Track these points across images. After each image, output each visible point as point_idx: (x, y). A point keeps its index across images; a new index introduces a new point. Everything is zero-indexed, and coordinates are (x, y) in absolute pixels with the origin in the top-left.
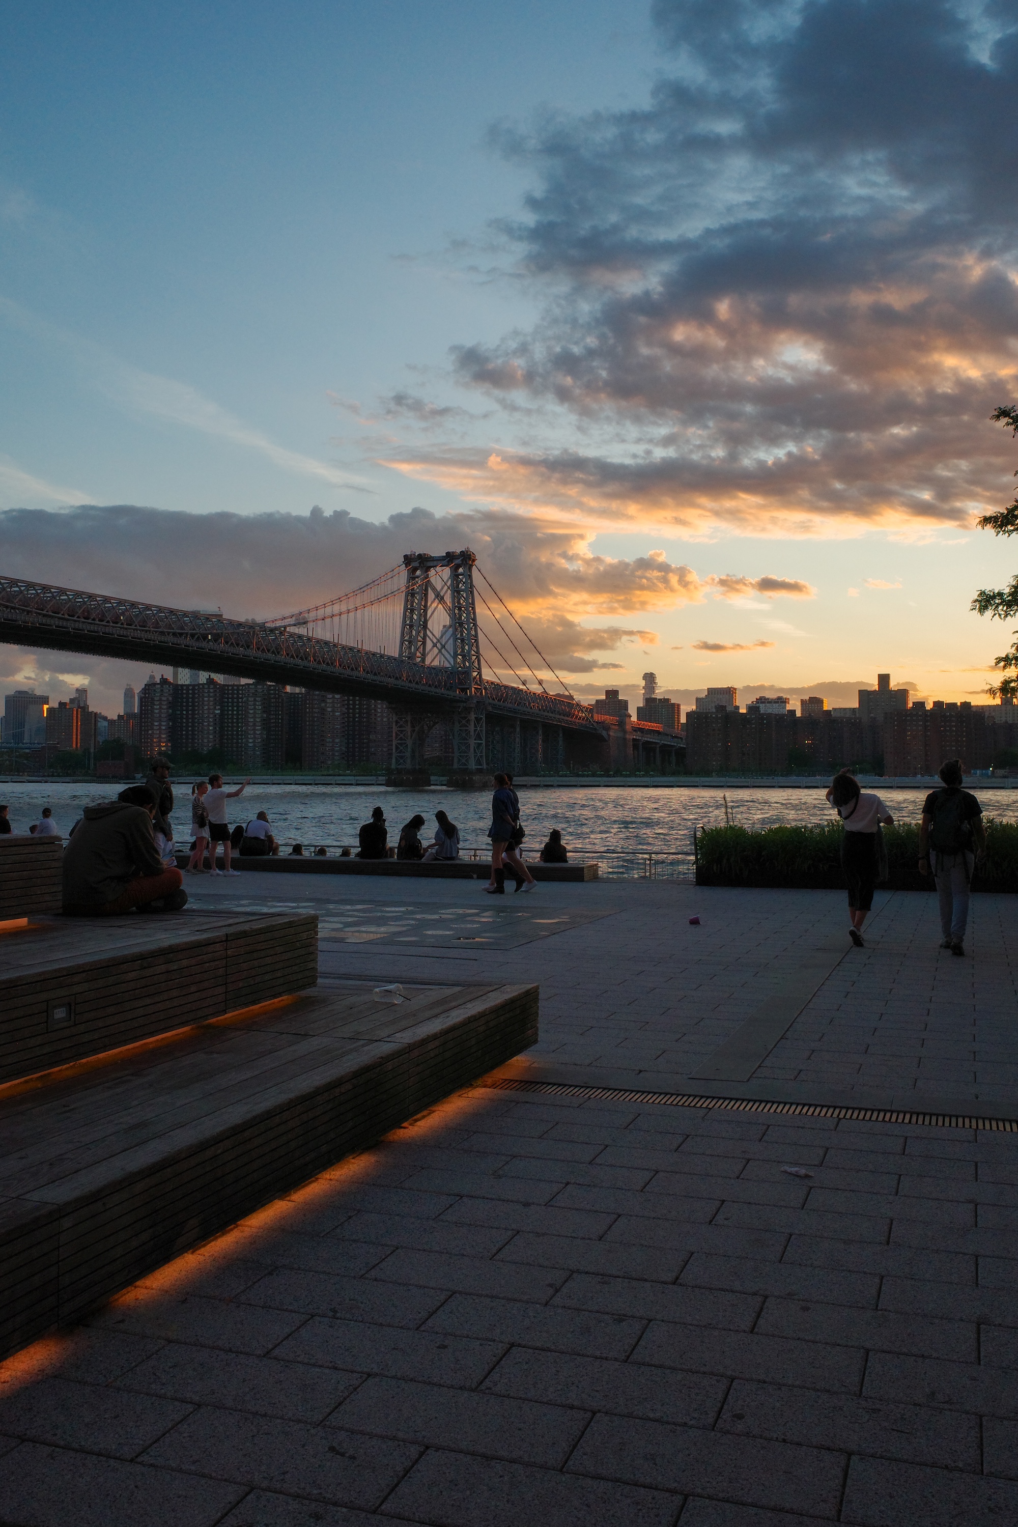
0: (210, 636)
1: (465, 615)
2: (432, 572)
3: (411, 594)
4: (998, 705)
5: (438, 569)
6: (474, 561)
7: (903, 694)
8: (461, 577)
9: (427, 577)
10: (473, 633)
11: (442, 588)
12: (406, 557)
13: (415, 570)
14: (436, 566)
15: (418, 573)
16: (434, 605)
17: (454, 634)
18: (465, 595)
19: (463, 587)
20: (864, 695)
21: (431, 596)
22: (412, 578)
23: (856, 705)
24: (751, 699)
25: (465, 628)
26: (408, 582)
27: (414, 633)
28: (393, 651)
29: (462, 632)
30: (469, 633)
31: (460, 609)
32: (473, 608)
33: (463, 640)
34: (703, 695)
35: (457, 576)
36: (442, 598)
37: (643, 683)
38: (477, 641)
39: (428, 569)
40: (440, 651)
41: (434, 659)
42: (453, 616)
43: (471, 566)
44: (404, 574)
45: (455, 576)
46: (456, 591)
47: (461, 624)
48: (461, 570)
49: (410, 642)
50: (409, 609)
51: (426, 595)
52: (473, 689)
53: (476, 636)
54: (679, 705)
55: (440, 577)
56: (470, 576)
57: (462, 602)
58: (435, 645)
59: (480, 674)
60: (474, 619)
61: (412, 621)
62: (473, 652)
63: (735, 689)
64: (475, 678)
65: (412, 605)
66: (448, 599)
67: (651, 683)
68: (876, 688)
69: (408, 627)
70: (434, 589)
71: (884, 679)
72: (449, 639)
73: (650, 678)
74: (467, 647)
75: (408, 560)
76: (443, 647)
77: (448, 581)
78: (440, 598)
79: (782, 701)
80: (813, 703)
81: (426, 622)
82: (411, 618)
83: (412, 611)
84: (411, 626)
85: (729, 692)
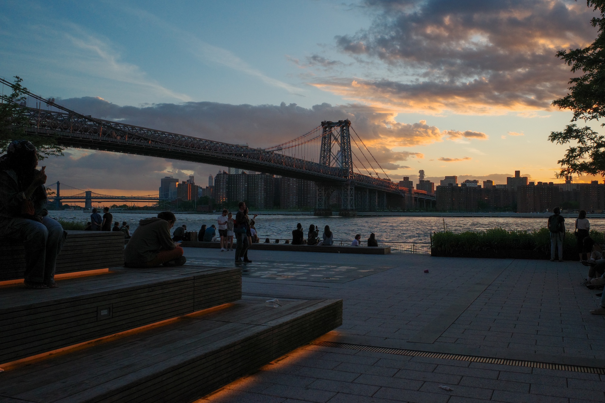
0: (242, 155)
1: (346, 146)
2: (333, 129)
3: (324, 138)
5: (335, 127)
6: (350, 124)
7: (525, 179)
8: (344, 131)
9: (331, 131)
10: (350, 154)
11: (337, 135)
12: (322, 122)
13: (326, 128)
14: (334, 126)
15: (327, 129)
16: (334, 142)
17: (342, 154)
18: (346, 138)
19: (346, 135)
20: (509, 179)
21: (332, 138)
22: (325, 131)
23: (506, 183)
24: (463, 181)
25: (346, 152)
26: (323, 133)
27: (325, 153)
28: (317, 161)
29: (345, 153)
30: (348, 154)
31: (344, 144)
32: (350, 144)
33: (345, 157)
34: (443, 179)
35: (343, 130)
36: (337, 139)
37: (419, 174)
38: (351, 157)
39: (331, 127)
40: (336, 161)
41: (334, 164)
42: (341, 147)
43: (349, 126)
44: (321, 129)
45: (342, 130)
46: (343, 137)
47: (345, 150)
48: (345, 128)
49: (324, 157)
50: (323, 144)
51: (330, 138)
52: (349, 176)
53: (351, 155)
54: (433, 183)
55: (336, 131)
56: (348, 130)
57: (345, 141)
58: (334, 159)
59: (352, 170)
60: (350, 148)
61: (324, 149)
62: (349, 162)
63: (457, 177)
64: (350, 172)
65: (325, 142)
66: (339, 140)
67: (422, 174)
68: (514, 176)
69: (323, 151)
70: (334, 136)
71: (517, 173)
72: (340, 156)
73: (422, 172)
74: (347, 159)
75: (323, 124)
76: (337, 159)
77: (339, 133)
78: (336, 139)
79: (476, 182)
80: (488, 183)
81: (330, 149)
82: (324, 148)
83: (325, 145)
84: (324, 151)
85: (454, 178)
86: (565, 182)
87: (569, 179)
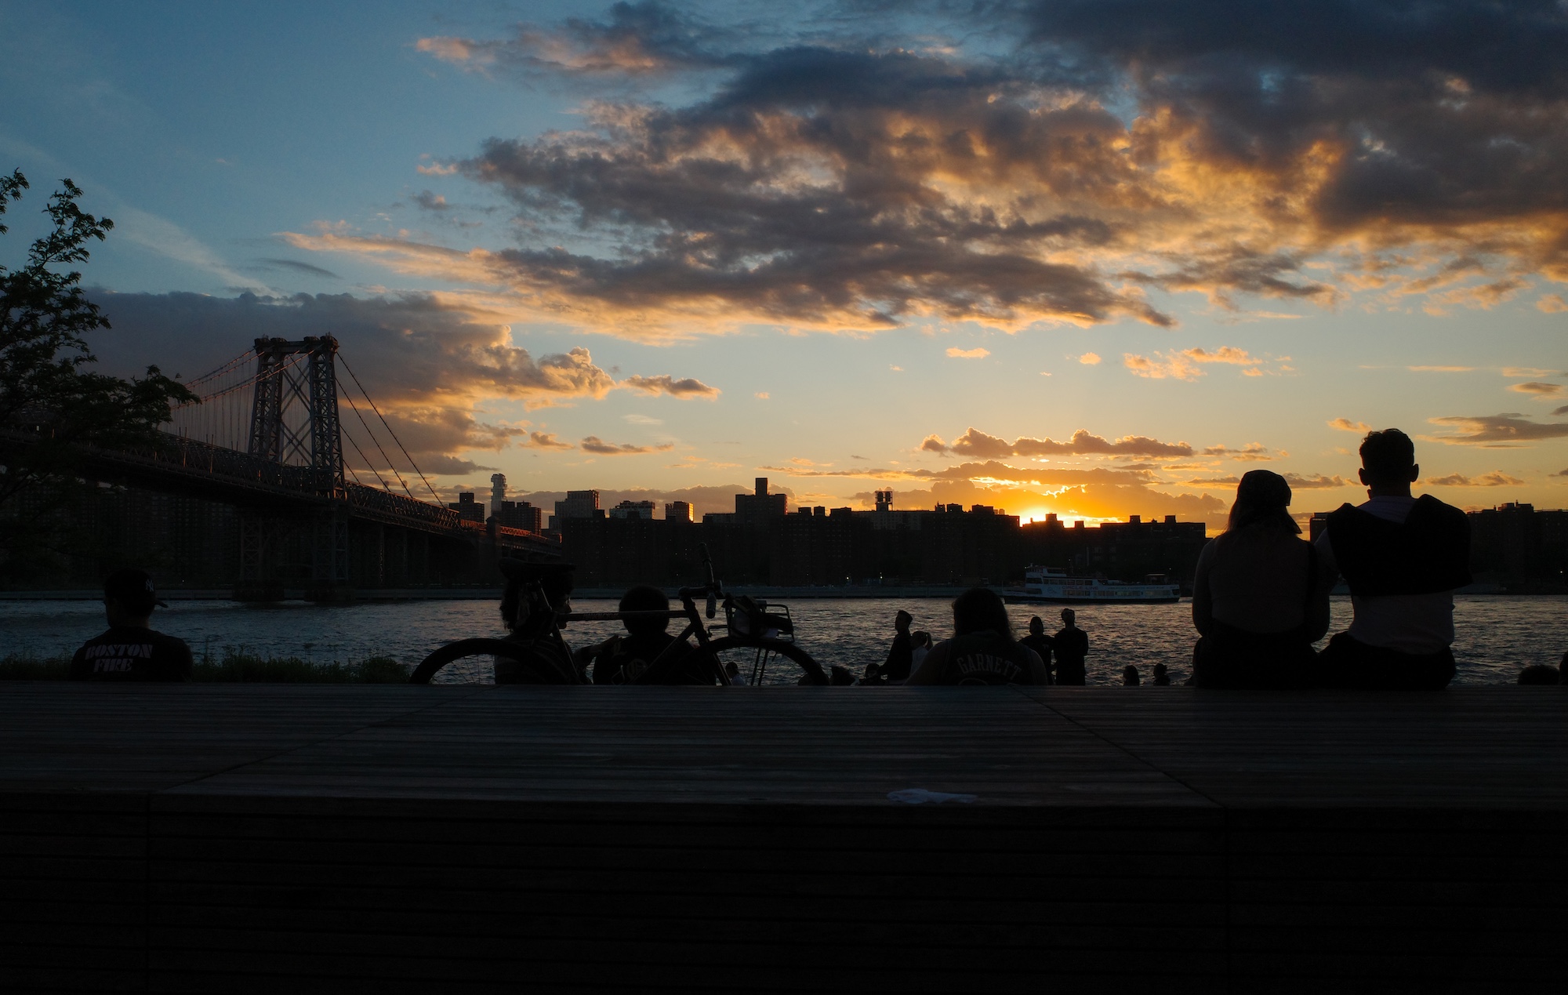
0: (38, 427)
1: (325, 408)
2: (287, 360)
3: (261, 385)
4: (873, 511)
5: (296, 355)
6: (336, 348)
7: (781, 499)
8: (321, 365)
9: (282, 366)
10: (334, 428)
11: (300, 378)
12: (257, 341)
13: (266, 357)
14: (293, 353)
15: (271, 360)
16: (290, 397)
17: (313, 429)
18: (325, 386)
19: (323, 377)
20: (741, 499)
21: (286, 385)
22: (263, 365)
23: (733, 511)
25: (326, 424)
26: (259, 371)
27: (265, 427)
28: (243, 448)
29: (321, 428)
30: (330, 428)
31: (319, 401)
32: (335, 402)
33: (322, 438)
34: (563, 499)
35: (317, 364)
36: (293, 387)
37: (491, 485)
38: (339, 437)
39: (281, 358)
40: (296, 448)
41: (290, 458)
42: (312, 411)
43: (333, 353)
44: (254, 360)
45: (314, 364)
46: (315, 382)
47: (321, 419)
48: (320, 358)
49: (261, 438)
50: (260, 401)
51: (280, 385)
52: (335, 491)
53: (338, 432)
54: (539, 510)
55: (297, 364)
56: (332, 366)
57: (321, 393)
58: (291, 441)
59: (342, 474)
60: (336, 413)
61: (262, 414)
62: (334, 451)
63: (597, 493)
64: (337, 478)
65: (263, 395)
66: (306, 388)
67: (500, 486)
68: (754, 493)
69: (259, 420)
70: (288, 376)
71: (761, 483)
72: (307, 435)
73: (499, 480)
74: (327, 444)
75: (260, 344)
76: (300, 443)
77: (304, 371)
78: (297, 390)
79: (648, 506)
80: (678, 509)
81: (280, 414)
82: (263, 410)
83: (263, 404)
84: (262, 420)
85: (590, 496)
86: (874, 508)
87: (884, 500)
